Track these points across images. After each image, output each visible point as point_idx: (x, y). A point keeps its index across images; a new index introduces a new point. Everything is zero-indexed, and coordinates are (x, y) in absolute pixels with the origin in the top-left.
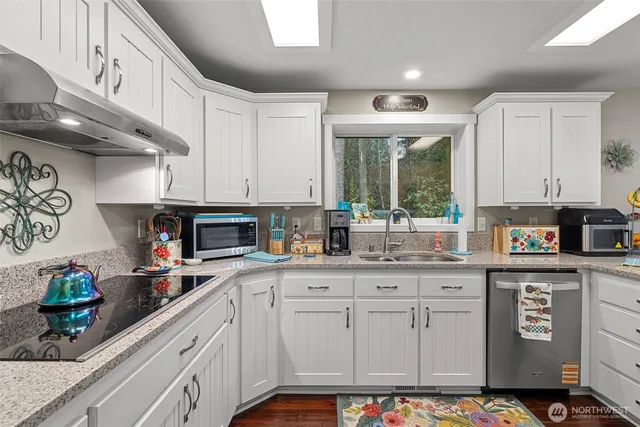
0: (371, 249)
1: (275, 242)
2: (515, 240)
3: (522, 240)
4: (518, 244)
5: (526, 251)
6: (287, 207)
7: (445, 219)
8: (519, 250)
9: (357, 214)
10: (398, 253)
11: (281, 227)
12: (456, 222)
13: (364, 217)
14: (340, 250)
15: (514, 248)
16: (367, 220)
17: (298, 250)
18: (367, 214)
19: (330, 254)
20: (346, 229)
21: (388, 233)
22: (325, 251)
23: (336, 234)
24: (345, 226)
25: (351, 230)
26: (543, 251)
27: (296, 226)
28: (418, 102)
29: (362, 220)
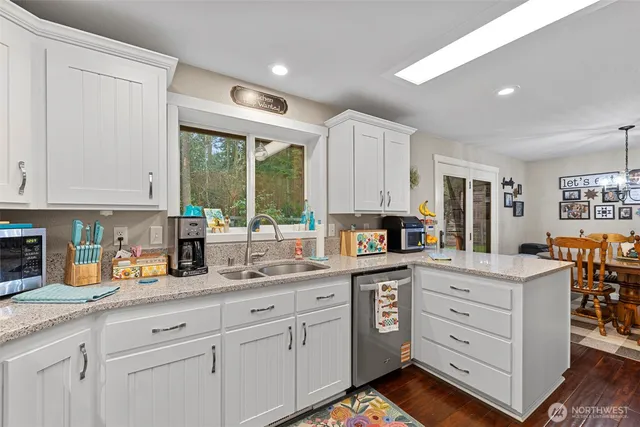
0: (231, 262)
1: (83, 267)
2: (360, 243)
3: (365, 243)
4: (362, 247)
5: (368, 252)
6: (107, 212)
7: (302, 225)
8: (363, 252)
9: (211, 222)
10: (261, 263)
11: (94, 242)
12: (312, 228)
13: (219, 225)
14: (193, 269)
15: (360, 250)
16: (222, 229)
17: (126, 274)
18: (222, 222)
19: (178, 274)
20: (202, 241)
21: (249, 242)
22: (170, 271)
23: (188, 248)
24: (200, 236)
25: (207, 241)
26: (377, 251)
27: (120, 239)
28: (278, 104)
29: (217, 229)
